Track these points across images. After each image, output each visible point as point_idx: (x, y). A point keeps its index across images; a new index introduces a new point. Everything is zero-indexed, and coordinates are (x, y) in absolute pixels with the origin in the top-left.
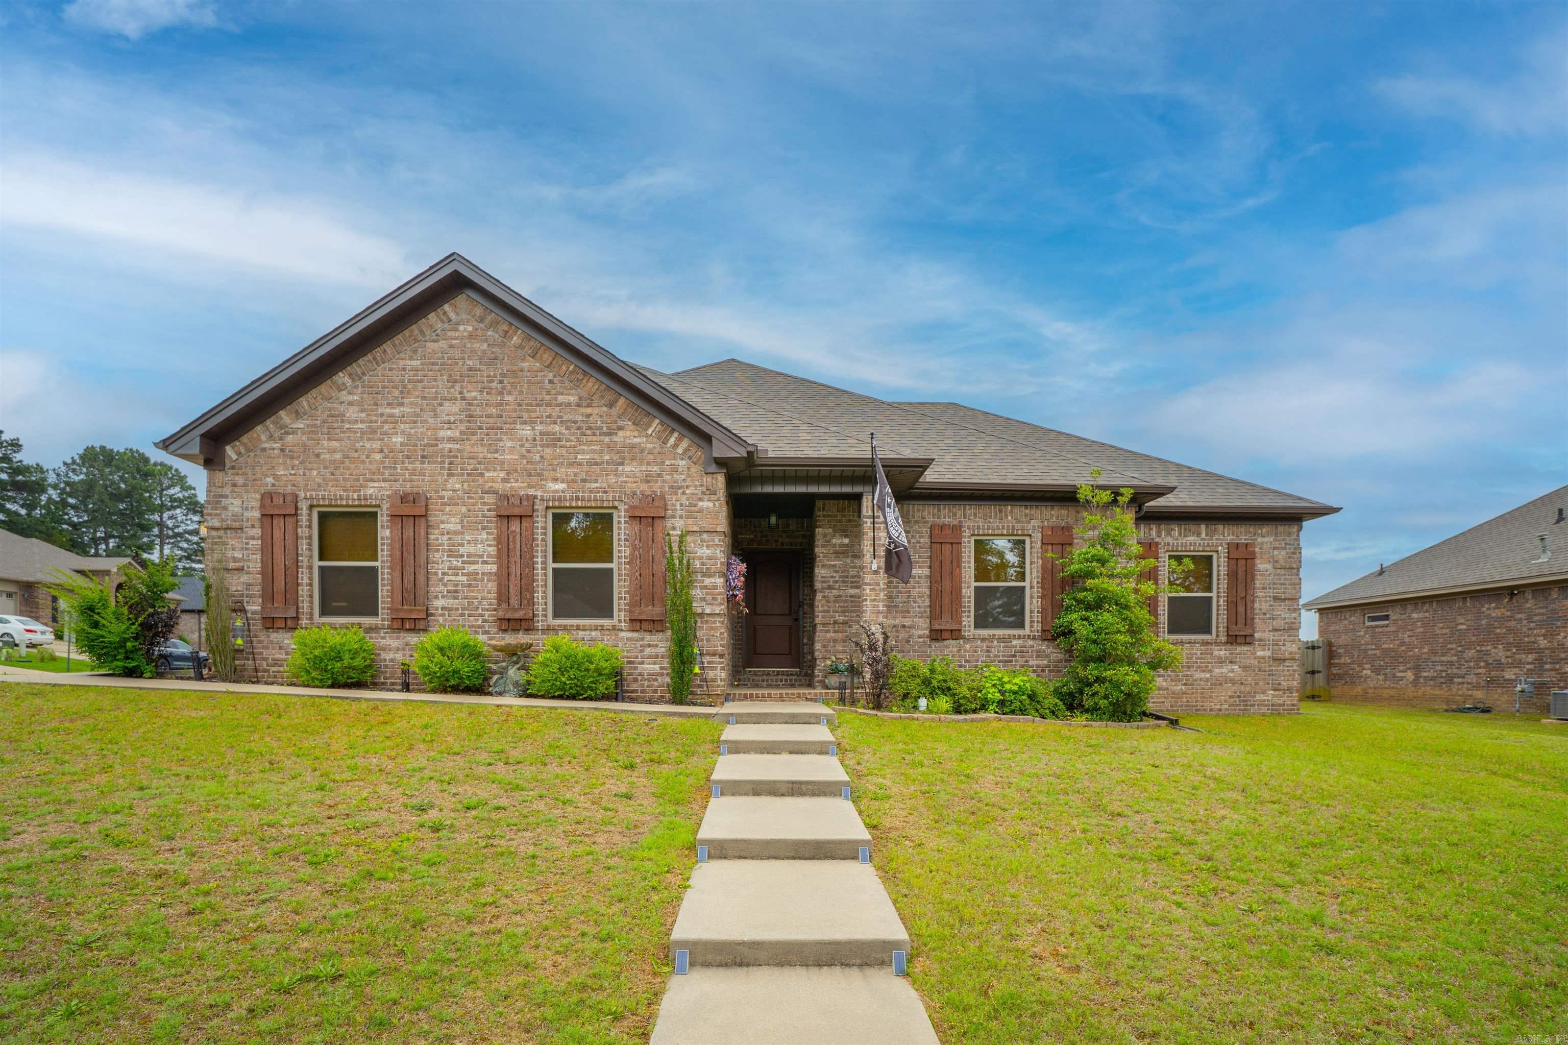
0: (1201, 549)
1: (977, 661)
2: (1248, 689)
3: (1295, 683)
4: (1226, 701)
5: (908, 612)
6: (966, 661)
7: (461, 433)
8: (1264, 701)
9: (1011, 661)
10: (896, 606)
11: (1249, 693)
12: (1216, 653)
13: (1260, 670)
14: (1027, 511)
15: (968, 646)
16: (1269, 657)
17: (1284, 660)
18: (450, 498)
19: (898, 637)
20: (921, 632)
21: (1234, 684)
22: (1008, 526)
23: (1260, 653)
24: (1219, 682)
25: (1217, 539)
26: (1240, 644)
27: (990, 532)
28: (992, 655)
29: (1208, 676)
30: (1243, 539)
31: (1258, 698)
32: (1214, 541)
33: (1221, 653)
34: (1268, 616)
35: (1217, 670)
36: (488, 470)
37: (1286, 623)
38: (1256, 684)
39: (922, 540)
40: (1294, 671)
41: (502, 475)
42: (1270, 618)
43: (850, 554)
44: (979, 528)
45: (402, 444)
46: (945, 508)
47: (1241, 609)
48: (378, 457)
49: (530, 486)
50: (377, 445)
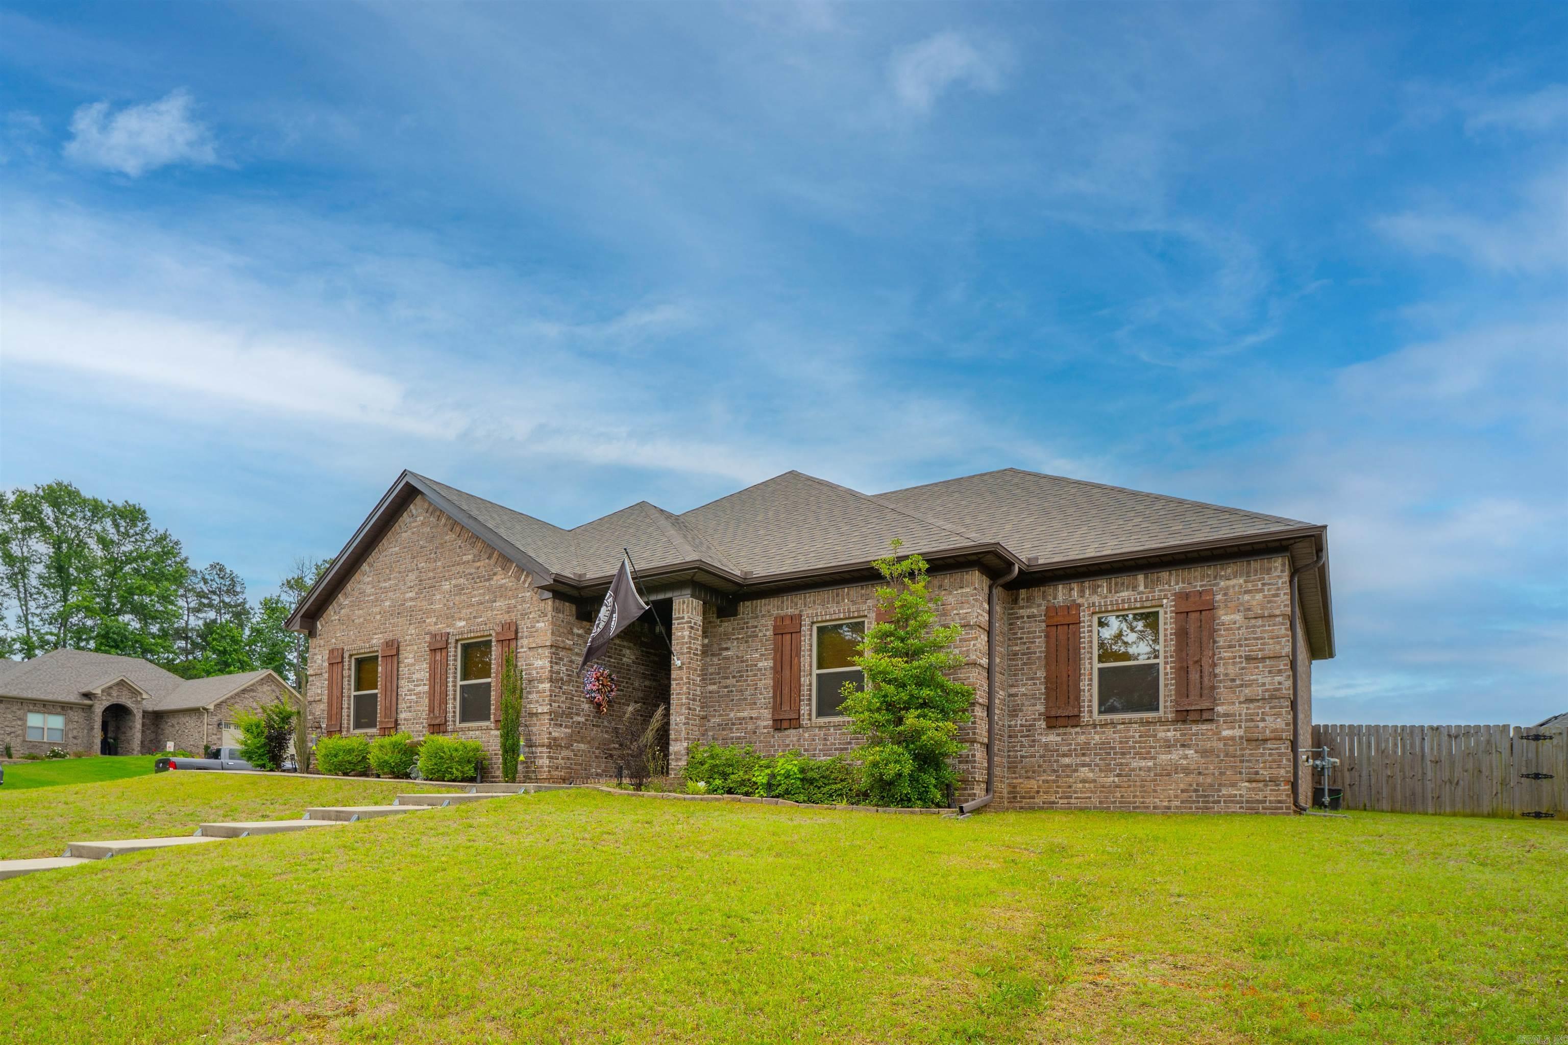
0: (1138, 605)
1: (815, 750)
2: (1209, 780)
3: (1282, 772)
4: (1176, 796)
5: (755, 704)
6: (805, 750)
7: (417, 594)
8: (1235, 796)
9: (846, 749)
10: (746, 699)
11: (1211, 785)
12: (1161, 735)
13: (1227, 755)
14: (863, 592)
15: (807, 735)
16: (1241, 738)
17: (1265, 740)
18: (410, 641)
19: (746, 728)
20: (765, 723)
21: (1187, 774)
22: (844, 610)
23: (1226, 733)
24: (1167, 772)
25: (1161, 591)
26: (1196, 722)
27: (828, 618)
28: (828, 743)
29: (1150, 764)
30: (1198, 586)
31: (1224, 791)
32: (1157, 593)
33: (1169, 734)
34: (1238, 682)
35: (1164, 757)
36: (427, 618)
37: (1267, 690)
38: (1221, 774)
39: (768, 633)
40: (1280, 755)
41: (434, 620)
42: (1242, 686)
43: (710, 653)
44: (817, 615)
45: (390, 607)
46: (787, 600)
47: (1194, 676)
48: (378, 617)
49: (448, 626)
50: (377, 609)
